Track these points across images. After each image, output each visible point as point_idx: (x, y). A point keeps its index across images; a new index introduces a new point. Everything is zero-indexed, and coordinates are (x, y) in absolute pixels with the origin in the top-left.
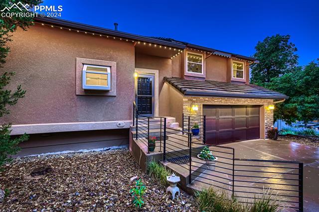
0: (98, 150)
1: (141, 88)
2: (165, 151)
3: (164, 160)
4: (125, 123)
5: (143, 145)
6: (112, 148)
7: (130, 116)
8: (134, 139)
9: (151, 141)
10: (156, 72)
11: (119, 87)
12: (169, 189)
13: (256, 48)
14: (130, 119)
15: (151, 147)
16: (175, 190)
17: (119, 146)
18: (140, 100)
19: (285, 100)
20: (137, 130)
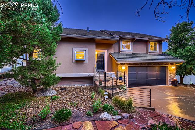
0: (81, 85)
1: (99, 59)
2: (105, 85)
3: (105, 89)
4: (91, 74)
5: (98, 83)
6: (86, 85)
7: (94, 71)
8: (95, 81)
9: (100, 81)
10: (106, 51)
11: (89, 59)
12: (104, 97)
13: (170, 30)
14: (94, 73)
15: (100, 84)
16: (106, 97)
17: (89, 84)
18: (98, 64)
19: (182, 63)
20: (96, 77)
